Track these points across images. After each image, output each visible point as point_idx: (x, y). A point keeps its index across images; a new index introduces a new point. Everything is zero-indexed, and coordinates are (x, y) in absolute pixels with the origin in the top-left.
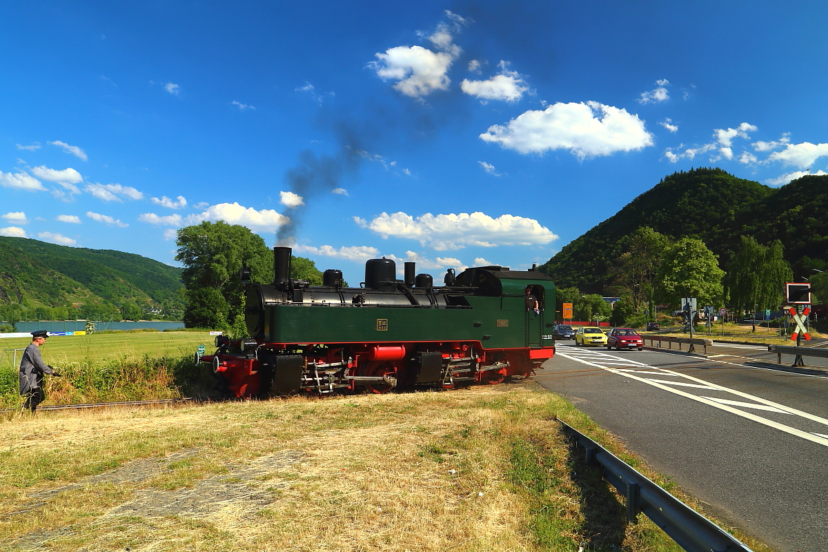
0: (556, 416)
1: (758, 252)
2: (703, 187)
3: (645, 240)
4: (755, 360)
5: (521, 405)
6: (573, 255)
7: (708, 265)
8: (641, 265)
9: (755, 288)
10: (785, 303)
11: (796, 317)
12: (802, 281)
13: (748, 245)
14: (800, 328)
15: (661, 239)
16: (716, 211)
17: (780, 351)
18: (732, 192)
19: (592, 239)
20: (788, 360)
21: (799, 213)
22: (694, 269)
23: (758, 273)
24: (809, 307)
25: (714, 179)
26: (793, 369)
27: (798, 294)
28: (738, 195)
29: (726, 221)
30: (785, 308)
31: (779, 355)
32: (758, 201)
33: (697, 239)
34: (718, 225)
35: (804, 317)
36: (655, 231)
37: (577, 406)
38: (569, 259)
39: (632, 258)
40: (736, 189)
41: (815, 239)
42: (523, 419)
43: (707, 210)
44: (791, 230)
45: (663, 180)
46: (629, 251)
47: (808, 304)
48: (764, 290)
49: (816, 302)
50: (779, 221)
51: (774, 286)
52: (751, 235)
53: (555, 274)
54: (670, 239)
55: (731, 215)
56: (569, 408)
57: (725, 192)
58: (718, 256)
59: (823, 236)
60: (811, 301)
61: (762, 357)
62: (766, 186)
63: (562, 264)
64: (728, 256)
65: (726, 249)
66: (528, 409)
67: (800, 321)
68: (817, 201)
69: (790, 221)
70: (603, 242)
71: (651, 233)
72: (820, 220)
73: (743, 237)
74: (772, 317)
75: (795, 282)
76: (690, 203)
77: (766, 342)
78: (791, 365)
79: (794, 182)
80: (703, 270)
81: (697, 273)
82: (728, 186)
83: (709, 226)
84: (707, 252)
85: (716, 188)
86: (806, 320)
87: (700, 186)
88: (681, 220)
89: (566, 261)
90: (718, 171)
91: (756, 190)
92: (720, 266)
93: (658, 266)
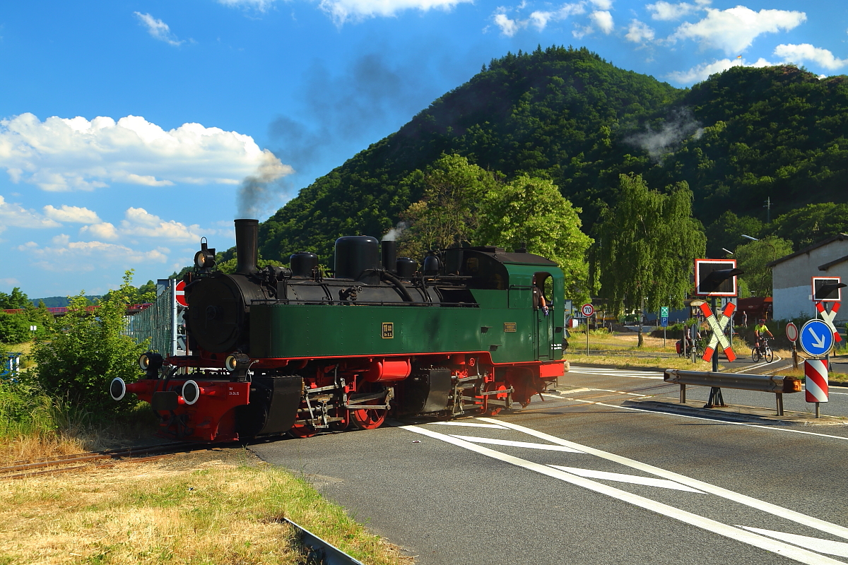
0: (283, 514)
1: (649, 203)
2: (557, 84)
3: (452, 180)
4: (643, 397)
5: (215, 497)
6: (322, 205)
7: (563, 227)
8: (444, 225)
9: (643, 268)
10: (693, 296)
11: (712, 319)
12: (723, 256)
13: (633, 191)
14: (719, 339)
15: (480, 179)
16: (579, 128)
17: (683, 379)
18: (608, 93)
19: (355, 176)
20: (698, 396)
21: (721, 135)
22: (538, 233)
23: (648, 240)
24: (734, 302)
25: (577, 69)
26: (707, 411)
27: (714, 279)
28: (617, 99)
29: (596, 147)
30: (694, 304)
31: (683, 388)
32: (651, 112)
33: (544, 178)
34: (582, 154)
35: (725, 320)
36: (470, 163)
37: (324, 492)
38: (312, 213)
39: (428, 213)
40: (615, 89)
41: (745, 181)
42: (220, 523)
43: (563, 126)
44: (706, 164)
45: (487, 67)
46: (423, 198)
47: (731, 297)
48: (658, 272)
49: (747, 294)
50: (686, 149)
51: (676, 265)
52: (637, 173)
53: (286, 241)
54: (497, 178)
55: (605, 137)
56: (308, 496)
57: (595, 93)
58: (580, 210)
59: (759, 176)
60: (738, 291)
61: (653, 392)
62: (666, 85)
63: (298, 222)
64: (599, 209)
65: (594, 197)
66: (230, 502)
67: (718, 325)
68: (752, 113)
69: (704, 149)
70: (375, 181)
71: (463, 167)
72: (755, 148)
73: (623, 177)
74: (671, 321)
75: (710, 256)
76: (534, 113)
77: (661, 365)
78: (702, 405)
79: (714, 78)
80: (554, 235)
81: (544, 241)
82: (601, 82)
83: (565, 156)
84: (561, 202)
85: (580, 85)
86: (728, 326)
87: (551, 81)
88: (517, 144)
89: (306, 217)
90: (583, 55)
91: (649, 92)
92: (585, 229)
93: (474, 227)
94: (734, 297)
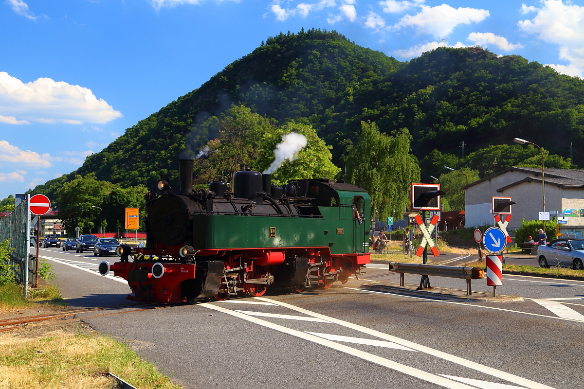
0: (108, 370)
1: (380, 143)
2: (315, 56)
3: (238, 124)
4: (374, 282)
5: (56, 358)
6: (142, 141)
7: (319, 159)
8: (233, 156)
9: (375, 190)
10: (411, 210)
11: (422, 227)
12: (430, 181)
13: (369, 134)
14: (428, 241)
15: (260, 123)
16: (330, 88)
17: (402, 269)
18: (351, 63)
19: (167, 120)
20: (413, 281)
21: (431, 95)
22: (301, 164)
23: (379, 170)
24: (439, 214)
25: (330, 46)
26: (419, 292)
27: (424, 198)
28: (358, 68)
29: (342, 102)
30: (410, 215)
31: (402, 276)
32: (382, 78)
33: (305, 124)
34: (333, 107)
35: (431, 227)
36: (252, 112)
37: (140, 353)
38: (135, 146)
39: (221, 147)
40: (356, 60)
41: (447, 129)
42: (59, 378)
43: (319, 87)
44: (420, 116)
45: (265, 43)
46: (219, 137)
47: (436, 211)
48: (386, 192)
49: (447, 208)
50: (406, 105)
51: (398, 187)
52: (372, 121)
53: (115, 167)
54: (272, 123)
55: (349, 95)
56: (128, 356)
57: (342, 63)
58: (331, 147)
59: (456, 125)
60: (441, 206)
61: (381, 278)
62: (392, 59)
63: (124, 153)
64: (344, 148)
65: (341, 138)
66: (68, 362)
67: (427, 230)
68: (452, 80)
69: (419, 105)
70: (182, 123)
71: (246, 114)
72: (454, 105)
73: (363, 123)
74: (395, 227)
75: (423, 182)
76: (298, 76)
77: (387, 259)
78: (415, 288)
79: (426, 55)
80: (312, 165)
81: (305, 169)
82: (347, 56)
83: (321, 108)
84: (318, 141)
85: (331, 57)
86: (434, 231)
87: (311, 54)
88: (286, 99)
89: (131, 149)
90: (334, 35)
91: (381, 63)
92: (335, 161)
93: (255, 159)
94: (438, 211)
